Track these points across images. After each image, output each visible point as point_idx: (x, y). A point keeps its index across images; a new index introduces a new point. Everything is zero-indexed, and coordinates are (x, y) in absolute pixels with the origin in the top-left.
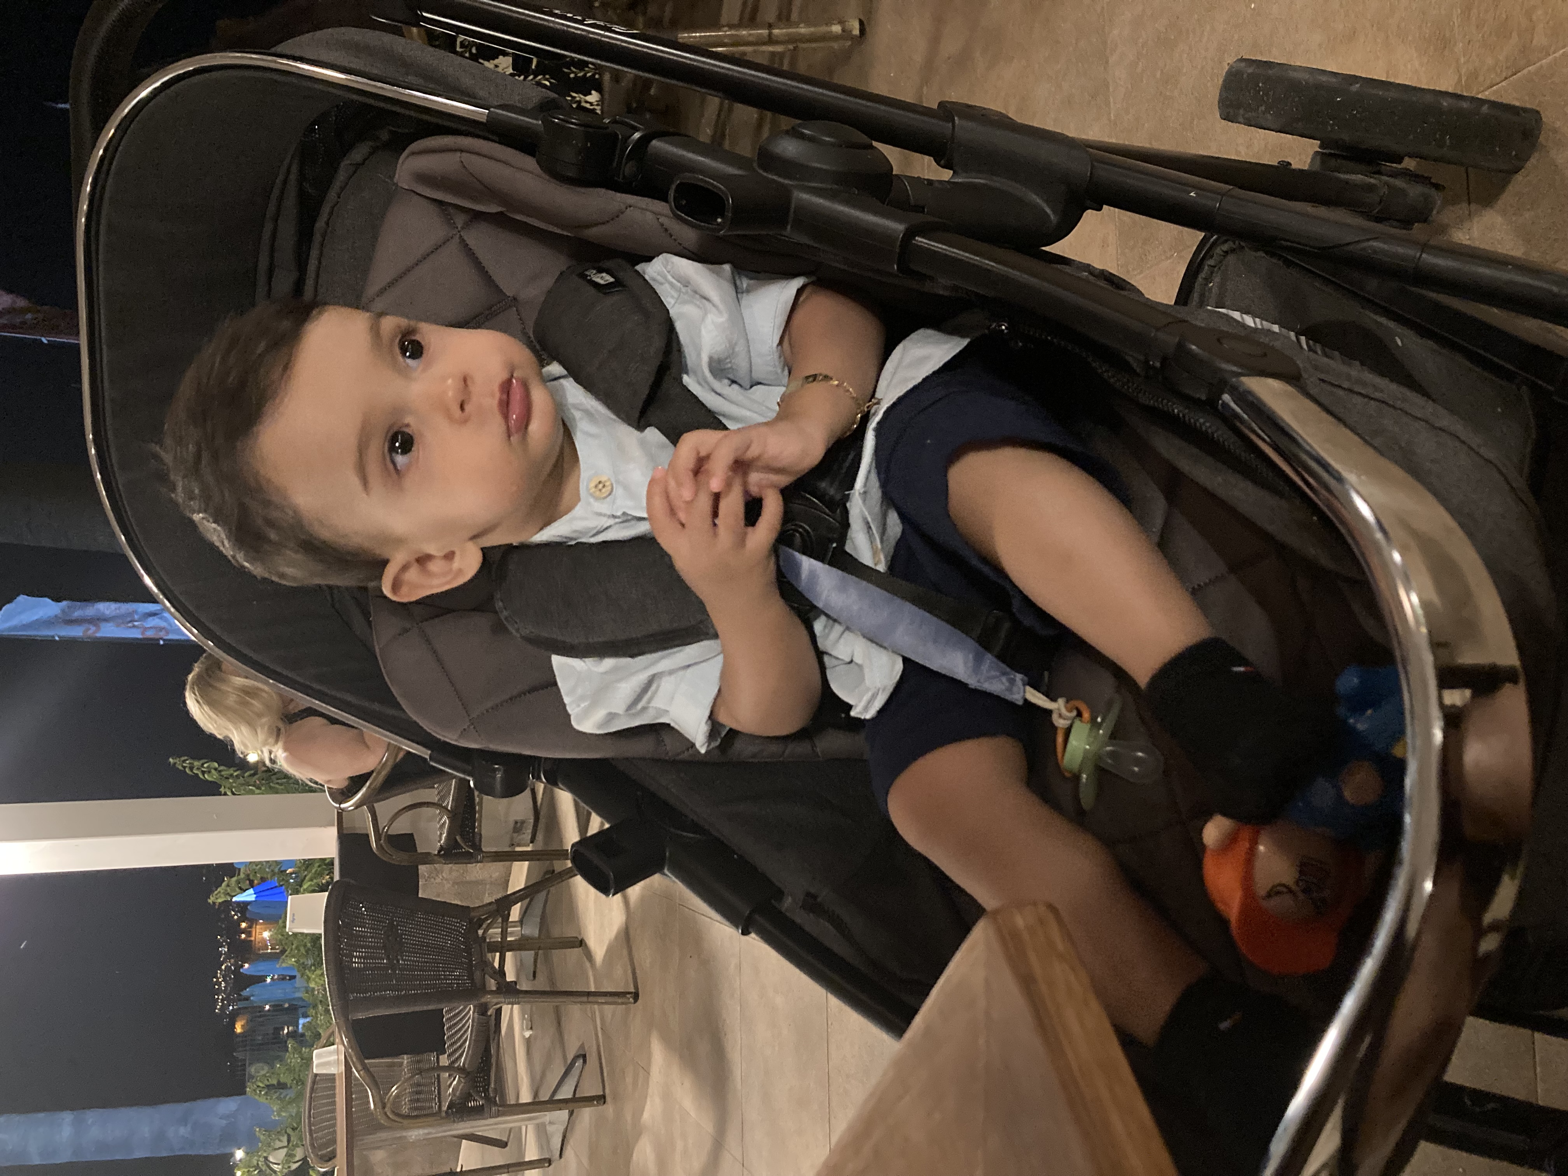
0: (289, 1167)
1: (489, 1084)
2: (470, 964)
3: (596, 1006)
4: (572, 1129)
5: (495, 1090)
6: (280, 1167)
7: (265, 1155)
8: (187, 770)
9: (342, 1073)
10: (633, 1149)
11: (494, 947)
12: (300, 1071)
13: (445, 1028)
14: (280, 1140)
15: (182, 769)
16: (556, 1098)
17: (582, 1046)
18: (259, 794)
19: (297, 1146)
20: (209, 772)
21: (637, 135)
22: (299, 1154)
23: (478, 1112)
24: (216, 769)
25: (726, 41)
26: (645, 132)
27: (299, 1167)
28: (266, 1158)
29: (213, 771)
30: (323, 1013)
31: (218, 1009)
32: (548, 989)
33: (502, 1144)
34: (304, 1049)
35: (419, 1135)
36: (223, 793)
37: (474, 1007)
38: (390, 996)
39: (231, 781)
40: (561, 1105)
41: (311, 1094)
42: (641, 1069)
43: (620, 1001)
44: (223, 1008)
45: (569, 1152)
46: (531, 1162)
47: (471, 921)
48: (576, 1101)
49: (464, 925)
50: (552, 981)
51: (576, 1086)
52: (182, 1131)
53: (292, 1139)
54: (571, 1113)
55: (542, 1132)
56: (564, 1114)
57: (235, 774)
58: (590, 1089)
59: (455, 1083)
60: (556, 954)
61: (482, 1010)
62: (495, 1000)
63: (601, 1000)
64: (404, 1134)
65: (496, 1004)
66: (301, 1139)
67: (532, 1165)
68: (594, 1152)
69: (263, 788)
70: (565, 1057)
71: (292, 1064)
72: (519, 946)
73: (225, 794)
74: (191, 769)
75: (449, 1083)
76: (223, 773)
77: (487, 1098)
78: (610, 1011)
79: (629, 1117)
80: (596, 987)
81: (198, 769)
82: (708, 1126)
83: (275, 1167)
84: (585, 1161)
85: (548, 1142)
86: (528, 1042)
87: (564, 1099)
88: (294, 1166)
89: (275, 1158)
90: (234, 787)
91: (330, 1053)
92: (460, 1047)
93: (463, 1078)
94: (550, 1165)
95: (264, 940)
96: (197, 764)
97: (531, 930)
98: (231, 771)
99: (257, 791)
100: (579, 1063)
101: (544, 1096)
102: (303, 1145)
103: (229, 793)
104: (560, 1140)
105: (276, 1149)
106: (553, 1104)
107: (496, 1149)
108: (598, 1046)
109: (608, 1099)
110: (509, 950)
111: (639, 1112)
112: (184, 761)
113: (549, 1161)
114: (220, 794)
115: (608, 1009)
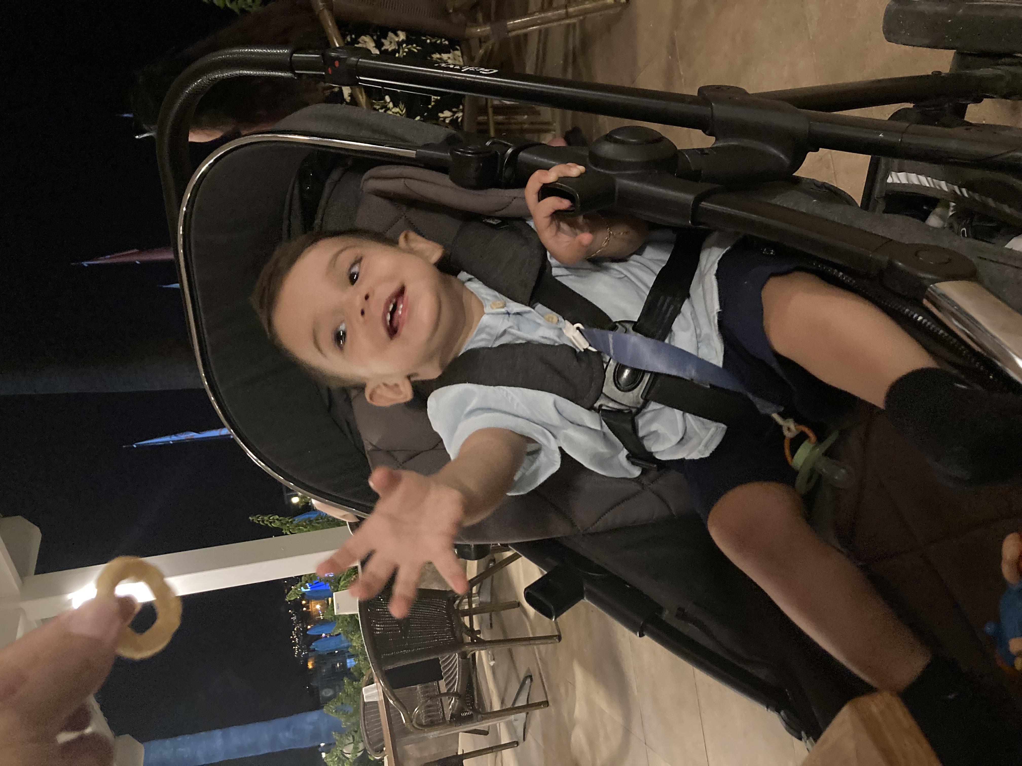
0: (356, 755)
1: (474, 700)
2: (452, 627)
3: (535, 647)
4: (530, 723)
5: (478, 704)
6: (350, 755)
7: (341, 749)
8: (261, 523)
9: (382, 700)
10: (571, 735)
11: (465, 613)
12: (354, 696)
13: (442, 668)
14: (348, 739)
15: (257, 522)
16: (516, 706)
17: (528, 670)
18: (306, 531)
19: (359, 742)
20: (274, 522)
21: (510, 151)
22: (361, 746)
23: (469, 719)
24: (277, 519)
25: (538, 21)
26: (515, 148)
27: (362, 754)
28: (341, 751)
29: (276, 521)
30: (363, 660)
31: (296, 655)
32: (502, 638)
33: (485, 733)
34: (354, 683)
35: (435, 735)
36: (284, 533)
37: (459, 654)
38: (406, 653)
39: (288, 525)
40: (521, 710)
41: (364, 712)
42: (569, 684)
43: (549, 641)
44: (299, 654)
45: (529, 737)
46: (505, 745)
47: (449, 600)
48: (529, 707)
49: (445, 603)
50: (504, 631)
51: (528, 696)
52: (287, 734)
53: (355, 738)
54: (527, 713)
55: (510, 727)
56: (523, 715)
57: (290, 520)
58: (538, 698)
59: (453, 702)
60: (503, 613)
61: (464, 655)
62: (471, 649)
63: (537, 642)
64: (426, 735)
65: (472, 651)
66: (361, 737)
67: (506, 746)
68: (545, 737)
69: (308, 527)
70: (518, 677)
71: (349, 693)
72: (480, 610)
73: (286, 534)
74: (263, 522)
75: (449, 701)
76: (282, 521)
77: (474, 710)
78: (544, 649)
79: (566, 715)
80: (533, 633)
81: (267, 521)
82: (619, 719)
83: (348, 756)
84: (541, 742)
85: (515, 731)
86: (493, 668)
87: (522, 706)
88: (359, 754)
89: (346, 750)
90: (291, 529)
91: (373, 689)
92: (453, 678)
93: (458, 699)
94: (518, 745)
95: (317, 610)
96: (266, 518)
97: (486, 598)
98: (287, 519)
99: (305, 530)
100: (528, 681)
101: (509, 705)
102: (362, 741)
103: (288, 533)
104: (523, 730)
105: (346, 745)
106: (514, 709)
107: (482, 736)
108: (539, 669)
109: (550, 703)
110: (475, 614)
111: (571, 711)
112: (258, 518)
113: (517, 743)
114: (283, 534)
115: (542, 647)
